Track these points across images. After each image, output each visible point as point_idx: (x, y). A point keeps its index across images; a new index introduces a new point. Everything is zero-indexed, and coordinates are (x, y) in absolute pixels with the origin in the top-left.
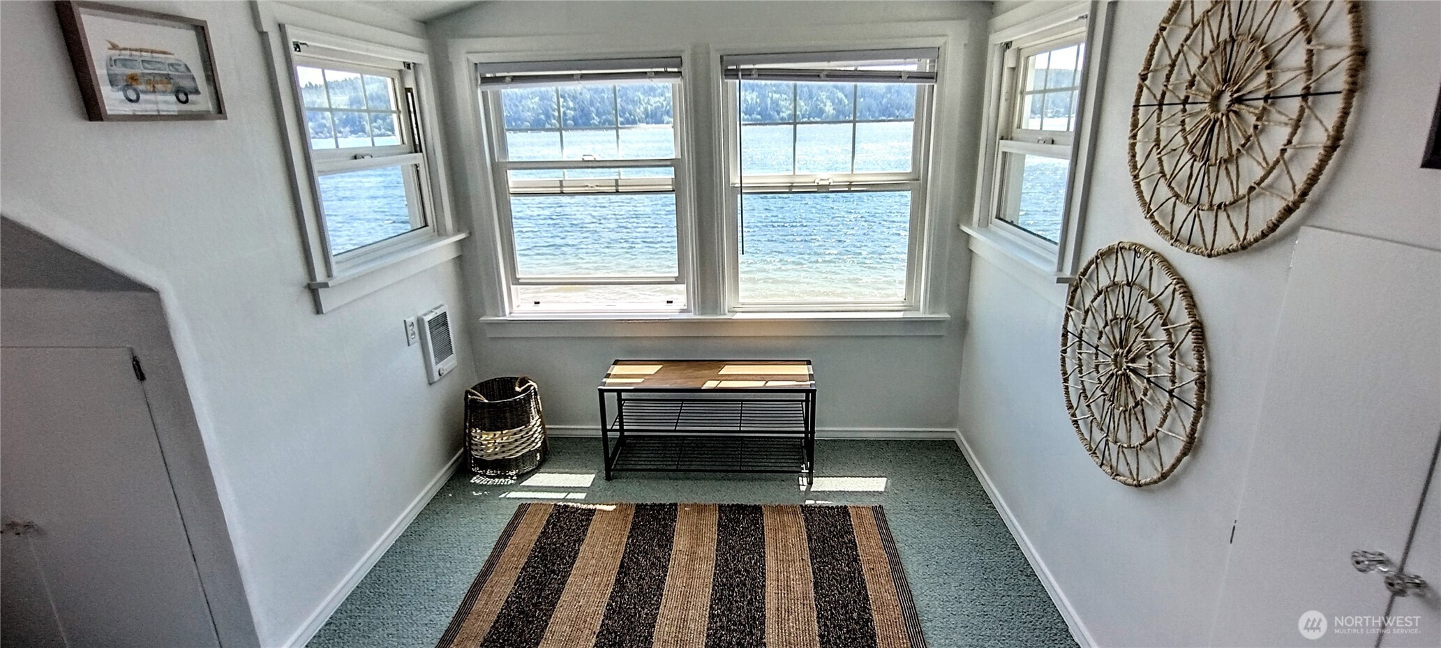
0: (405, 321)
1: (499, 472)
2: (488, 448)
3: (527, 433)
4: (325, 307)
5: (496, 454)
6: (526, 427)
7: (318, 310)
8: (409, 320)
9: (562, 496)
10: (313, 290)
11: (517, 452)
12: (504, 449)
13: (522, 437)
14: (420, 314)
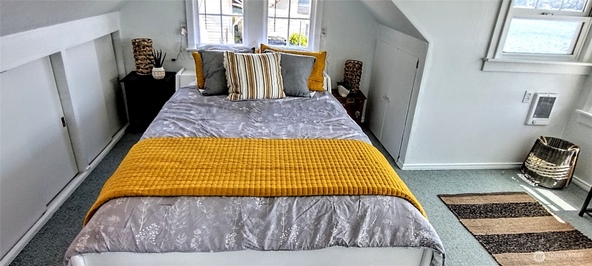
0: (526, 91)
1: (530, 177)
2: (531, 164)
3: (555, 169)
4: (485, 69)
5: (533, 168)
6: (556, 166)
7: (482, 69)
8: (528, 92)
9: (546, 202)
10: (484, 61)
11: (544, 174)
12: (538, 168)
13: (551, 169)
14: (538, 92)
